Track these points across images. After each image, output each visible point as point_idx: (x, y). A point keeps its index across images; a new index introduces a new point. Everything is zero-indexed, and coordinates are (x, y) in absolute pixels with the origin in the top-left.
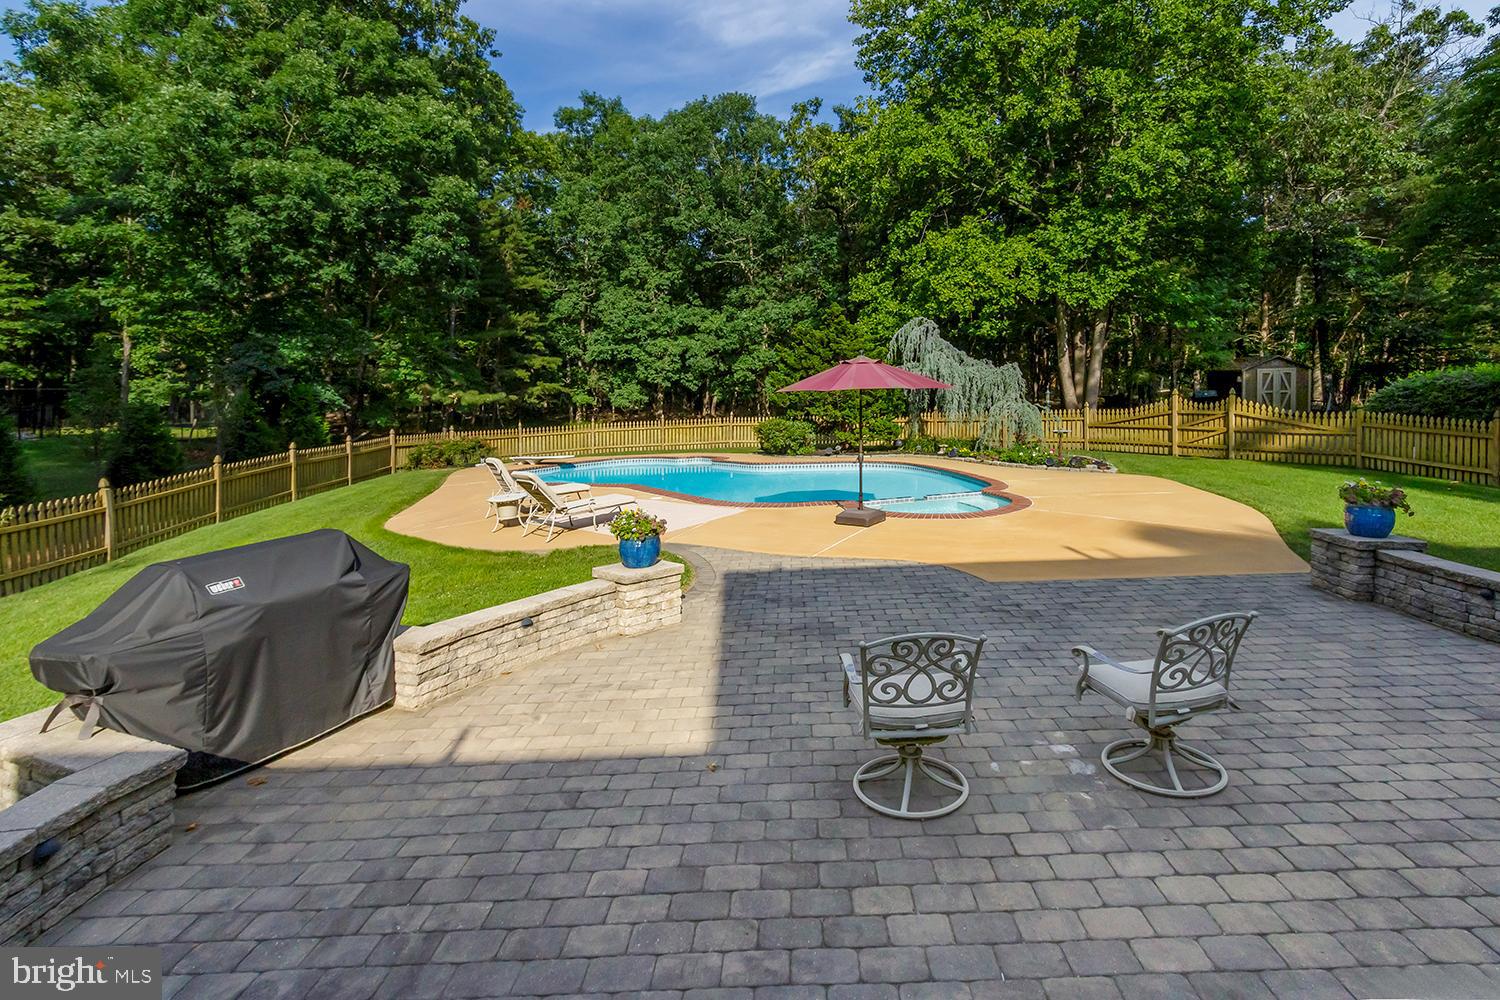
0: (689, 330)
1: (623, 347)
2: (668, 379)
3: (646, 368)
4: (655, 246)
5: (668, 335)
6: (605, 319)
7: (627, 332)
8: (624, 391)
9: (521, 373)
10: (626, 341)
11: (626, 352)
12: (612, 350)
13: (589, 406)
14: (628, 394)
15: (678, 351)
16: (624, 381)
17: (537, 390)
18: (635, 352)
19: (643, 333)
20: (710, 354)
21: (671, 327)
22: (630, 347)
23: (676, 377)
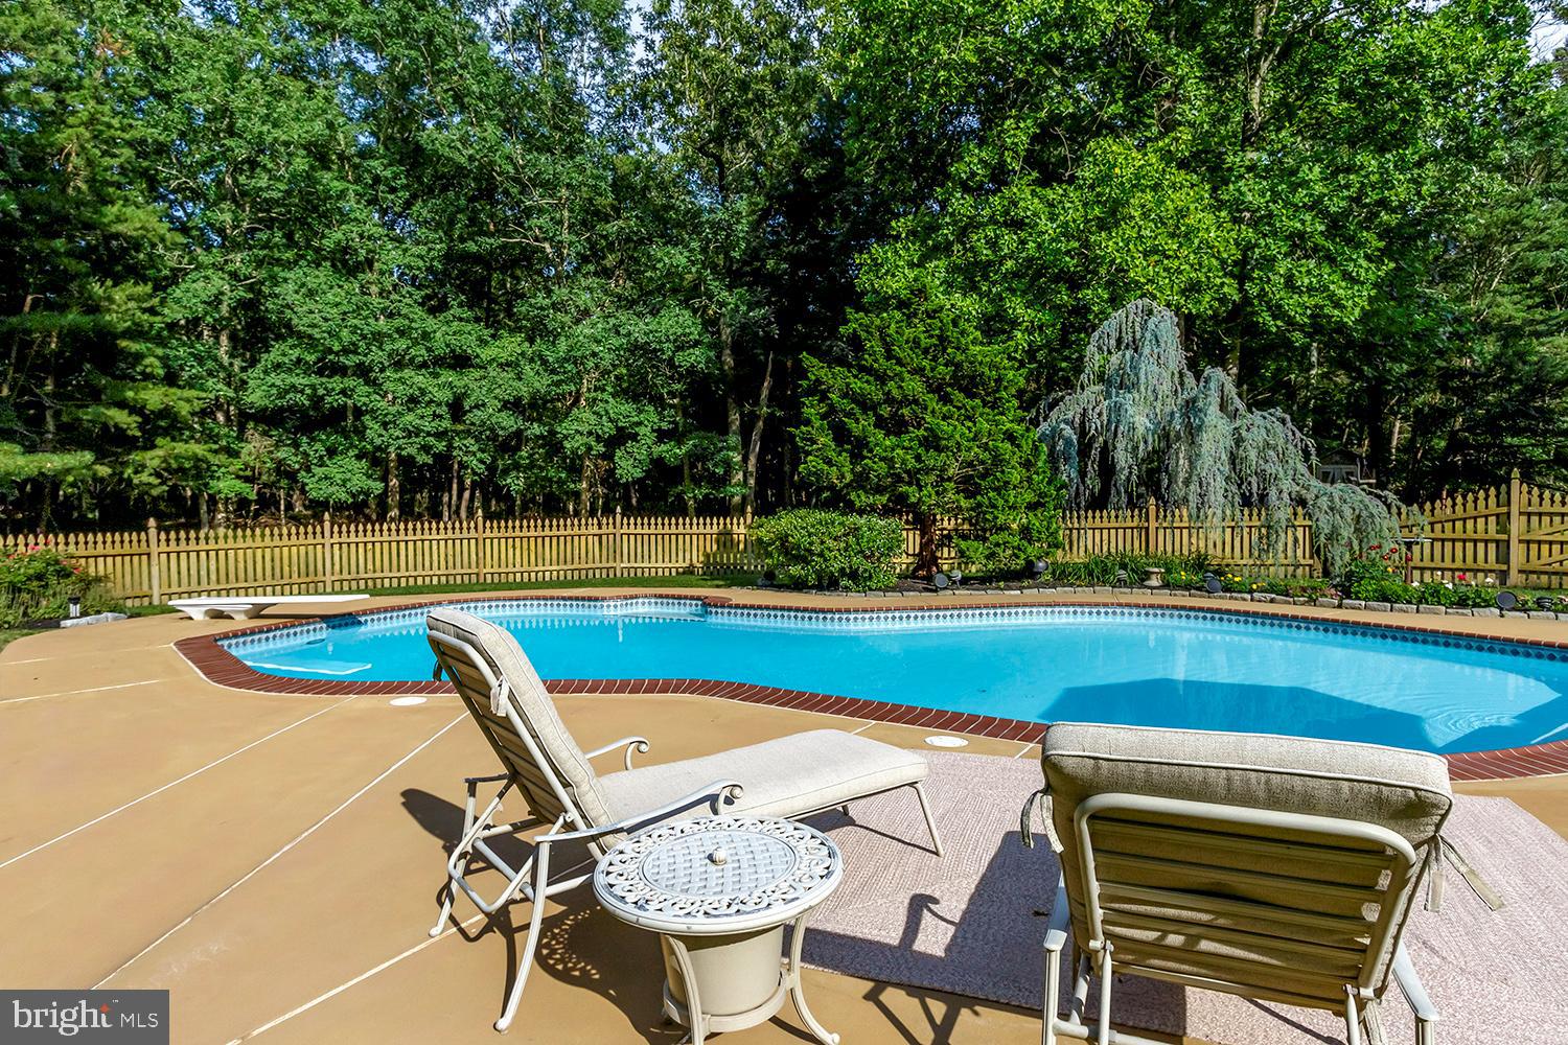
0: (460, 361)
1: (336, 383)
2: (426, 449)
3: (385, 425)
4: (393, 190)
5: (424, 365)
6: (300, 324)
7: (345, 351)
8: (332, 469)
9: (120, 417)
10: (339, 370)
11: (343, 392)
12: (313, 387)
13: (243, 503)
14: (345, 475)
15: (445, 395)
16: (332, 452)
17: (153, 459)
18: (362, 394)
19: (377, 356)
20: (506, 405)
21: (429, 350)
22: (350, 382)
23: (441, 446)
